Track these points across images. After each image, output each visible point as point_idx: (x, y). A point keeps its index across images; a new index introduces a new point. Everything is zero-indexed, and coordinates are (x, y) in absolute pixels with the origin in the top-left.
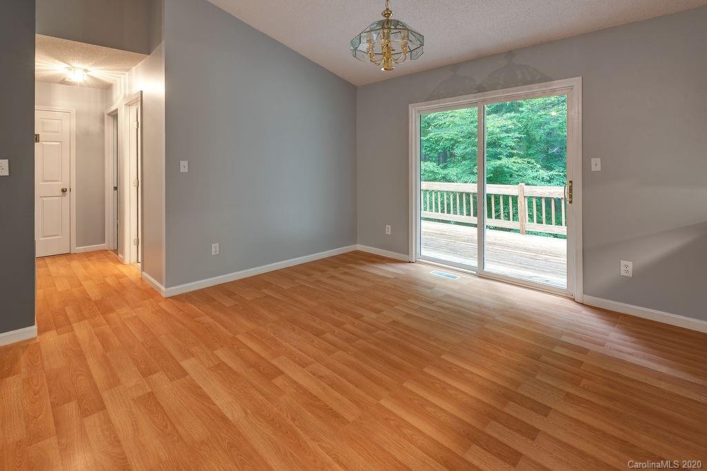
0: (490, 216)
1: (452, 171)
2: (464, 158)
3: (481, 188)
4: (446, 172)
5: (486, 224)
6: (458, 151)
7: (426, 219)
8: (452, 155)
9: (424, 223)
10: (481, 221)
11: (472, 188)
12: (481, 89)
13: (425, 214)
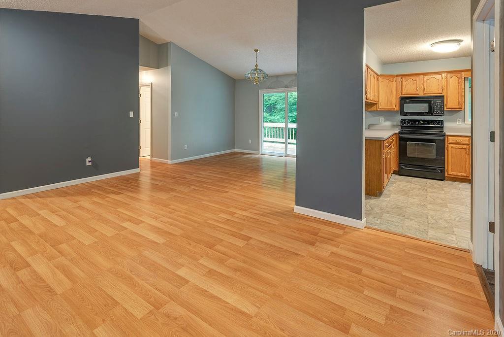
0: (289, 138)
1: (276, 117)
2: (281, 110)
3: (287, 125)
4: (272, 117)
5: (288, 142)
6: (278, 107)
7: (265, 141)
8: (275, 108)
9: (264, 143)
10: (286, 140)
11: (283, 125)
12: (287, 87)
13: (265, 139)
